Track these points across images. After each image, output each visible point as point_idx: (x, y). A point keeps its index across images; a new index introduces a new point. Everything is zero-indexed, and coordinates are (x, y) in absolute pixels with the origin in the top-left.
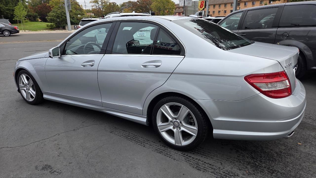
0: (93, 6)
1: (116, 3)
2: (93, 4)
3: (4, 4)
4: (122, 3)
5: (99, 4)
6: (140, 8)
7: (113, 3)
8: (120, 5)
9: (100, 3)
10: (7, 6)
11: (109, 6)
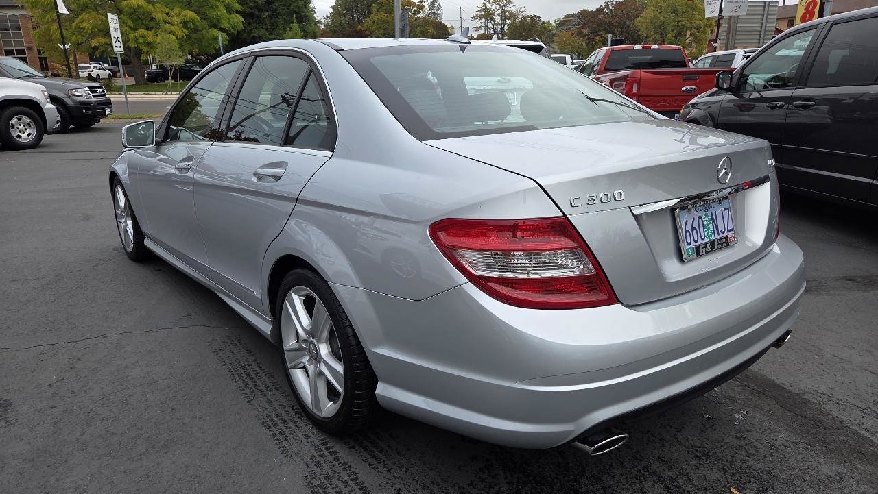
0: (480, 27)
1: (540, 18)
2: (482, 22)
3: (266, 30)
4: (562, 17)
5: (494, 21)
6: (605, 29)
7: (532, 18)
8: (555, 22)
9: (498, 19)
10: (272, 34)
11: (520, 26)
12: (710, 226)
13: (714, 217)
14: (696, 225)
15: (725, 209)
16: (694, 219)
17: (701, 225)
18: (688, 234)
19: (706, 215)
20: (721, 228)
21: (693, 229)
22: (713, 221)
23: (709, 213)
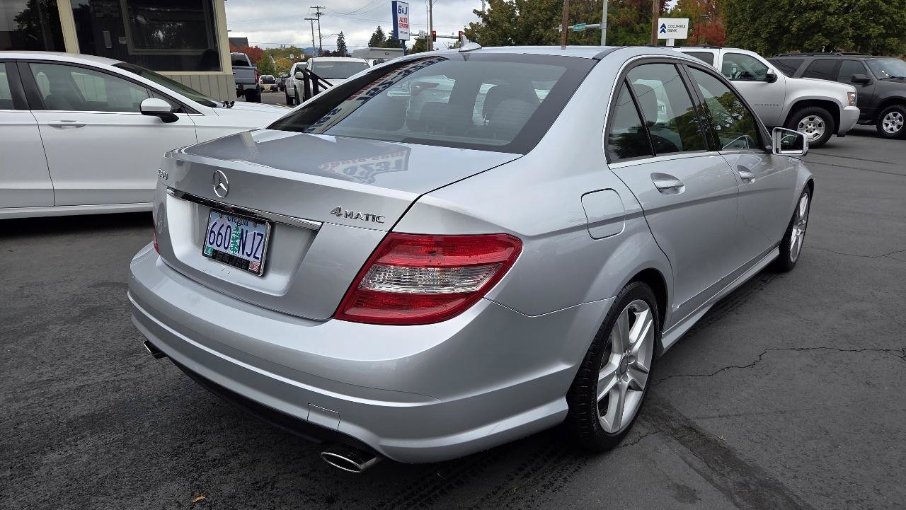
12: (238, 241)
13: (244, 236)
14: (223, 232)
15: (258, 234)
16: (223, 225)
17: (228, 234)
18: (213, 234)
19: (237, 229)
20: (248, 250)
21: (219, 234)
22: (242, 238)
23: (240, 228)
